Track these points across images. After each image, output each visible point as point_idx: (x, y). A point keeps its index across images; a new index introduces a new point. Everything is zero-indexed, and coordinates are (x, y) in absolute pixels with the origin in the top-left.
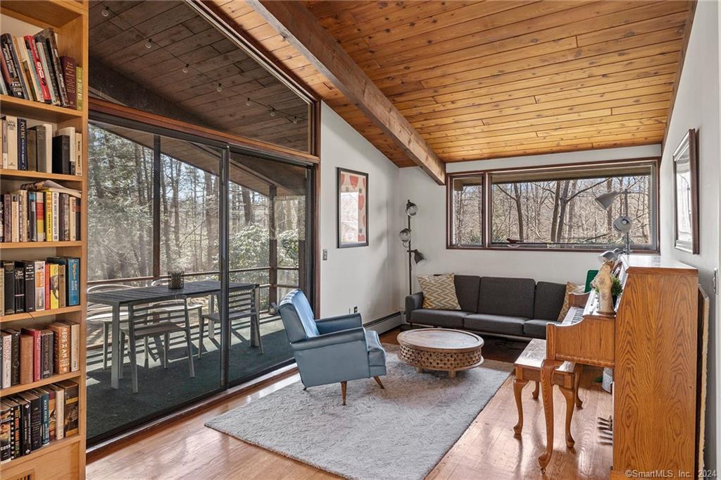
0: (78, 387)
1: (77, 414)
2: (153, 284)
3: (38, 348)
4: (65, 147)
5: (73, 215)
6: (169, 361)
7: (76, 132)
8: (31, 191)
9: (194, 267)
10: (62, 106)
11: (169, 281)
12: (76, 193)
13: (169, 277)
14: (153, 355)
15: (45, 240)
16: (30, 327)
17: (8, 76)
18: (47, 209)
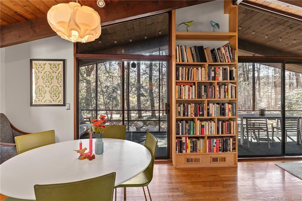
0: (235, 139)
1: (235, 146)
2: (253, 113)
3: (227, 126)
4: (232, 73)
5: (234, 91)
6: (260, 142)
7: (235, 68)
8: (225, 85)
9: (267, 107)
10: (232, 62)
11: (259, 112)
12: (235, 85)
13: (259, 111)
14: (253, 138)
15: (228, 98)
16: (225, 120)
17: (220, 58)
18: (228, 90)
